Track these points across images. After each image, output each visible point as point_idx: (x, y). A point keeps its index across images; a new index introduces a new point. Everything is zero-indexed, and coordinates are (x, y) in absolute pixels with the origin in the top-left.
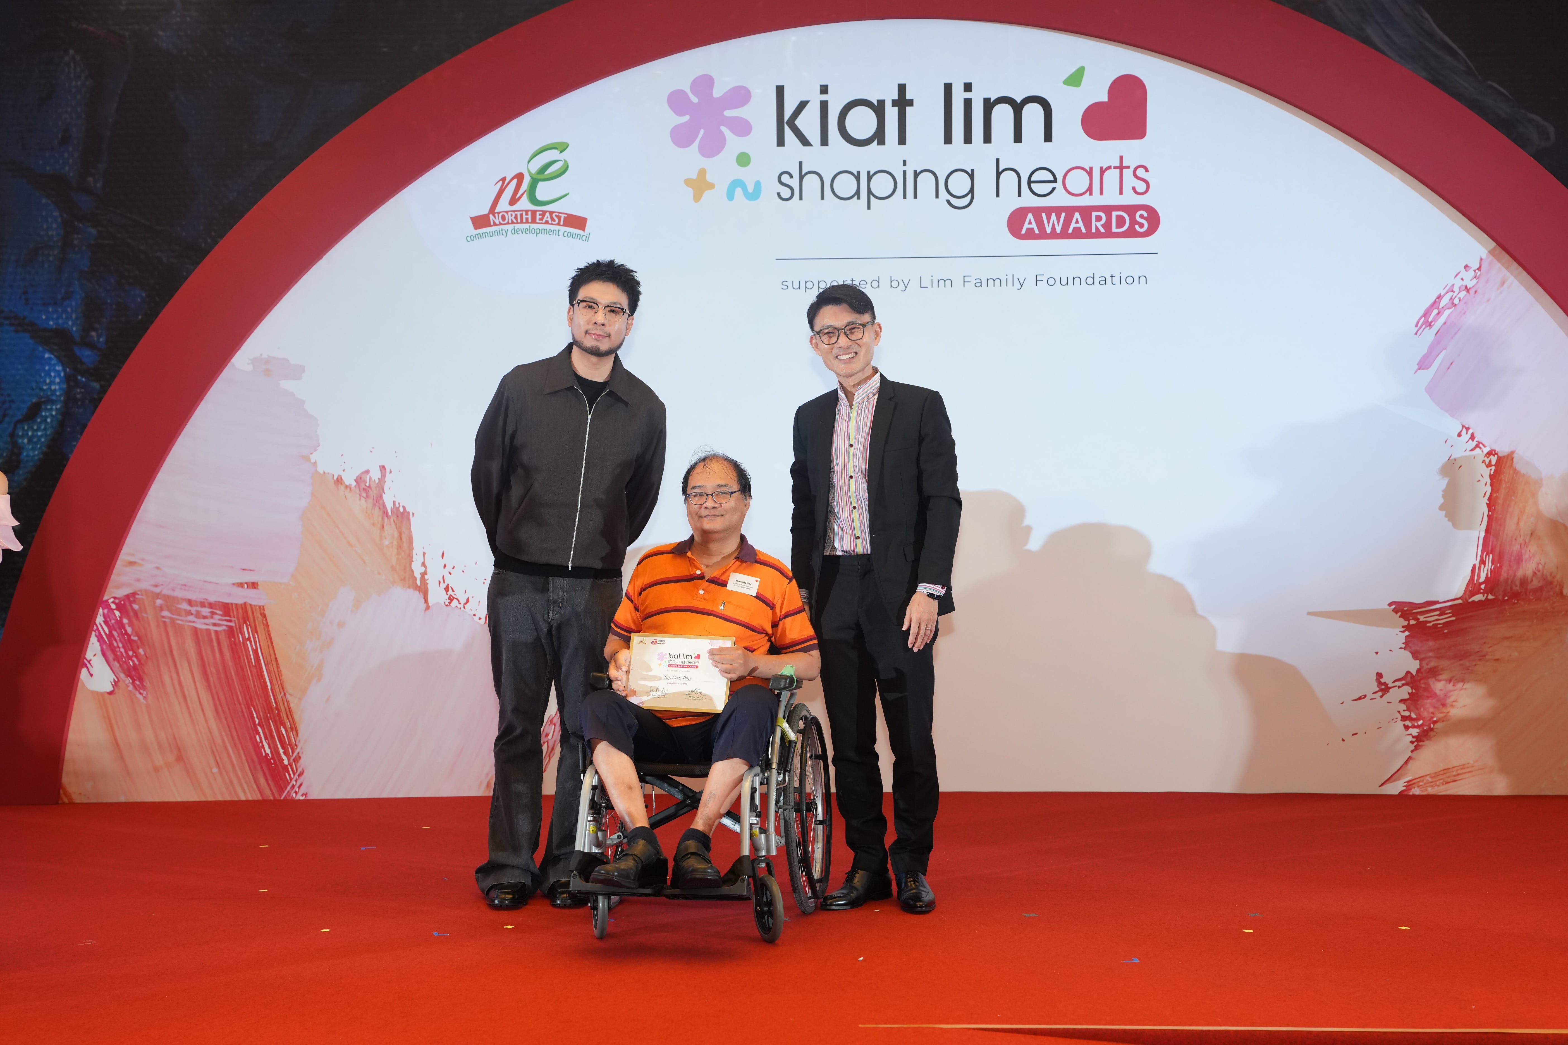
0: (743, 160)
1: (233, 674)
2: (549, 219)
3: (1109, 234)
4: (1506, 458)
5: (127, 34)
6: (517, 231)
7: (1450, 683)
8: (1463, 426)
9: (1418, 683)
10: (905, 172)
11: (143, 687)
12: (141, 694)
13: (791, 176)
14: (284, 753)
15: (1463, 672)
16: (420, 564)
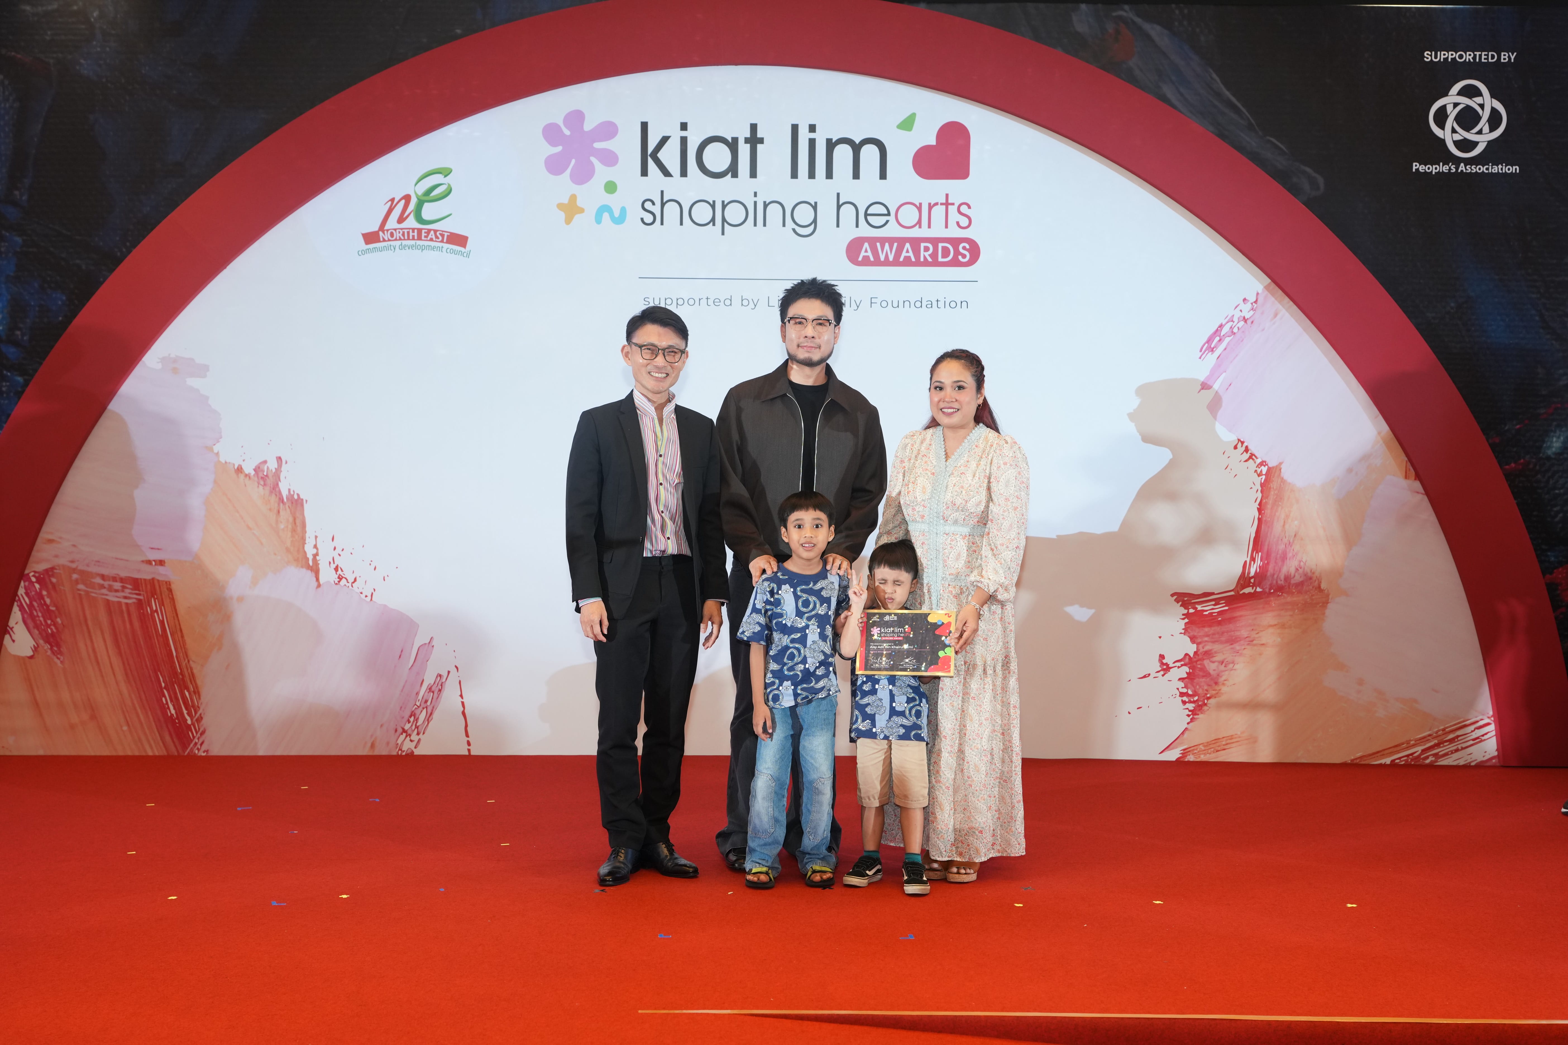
0: (611, 188)
1: (142, 643)
2: (434, 237)
3: (935, 263)
4: (1274, 469)
5: (51, 61)
6: (404, 247)
7: (1222, 664)
8: (1239, 440)
9: (1195, 664)
10: (755, 203)
11: (61, 653)
12: (58, 658)
13: (653, 204)
14: (188, 714)
15: (1234, 655)
16: (313, 546)
